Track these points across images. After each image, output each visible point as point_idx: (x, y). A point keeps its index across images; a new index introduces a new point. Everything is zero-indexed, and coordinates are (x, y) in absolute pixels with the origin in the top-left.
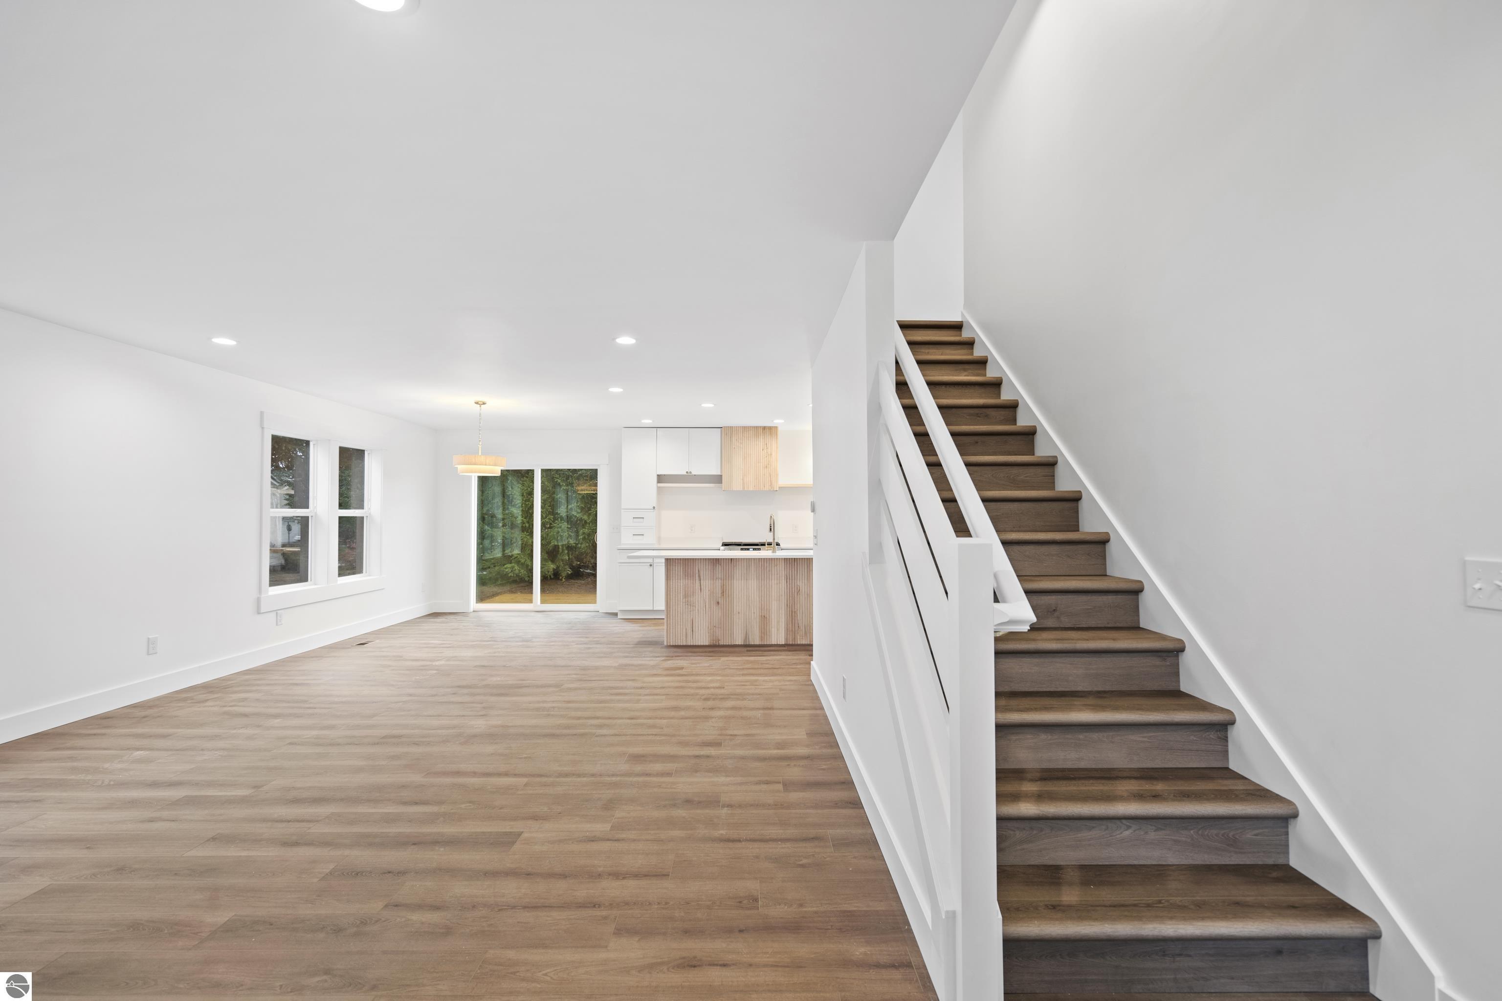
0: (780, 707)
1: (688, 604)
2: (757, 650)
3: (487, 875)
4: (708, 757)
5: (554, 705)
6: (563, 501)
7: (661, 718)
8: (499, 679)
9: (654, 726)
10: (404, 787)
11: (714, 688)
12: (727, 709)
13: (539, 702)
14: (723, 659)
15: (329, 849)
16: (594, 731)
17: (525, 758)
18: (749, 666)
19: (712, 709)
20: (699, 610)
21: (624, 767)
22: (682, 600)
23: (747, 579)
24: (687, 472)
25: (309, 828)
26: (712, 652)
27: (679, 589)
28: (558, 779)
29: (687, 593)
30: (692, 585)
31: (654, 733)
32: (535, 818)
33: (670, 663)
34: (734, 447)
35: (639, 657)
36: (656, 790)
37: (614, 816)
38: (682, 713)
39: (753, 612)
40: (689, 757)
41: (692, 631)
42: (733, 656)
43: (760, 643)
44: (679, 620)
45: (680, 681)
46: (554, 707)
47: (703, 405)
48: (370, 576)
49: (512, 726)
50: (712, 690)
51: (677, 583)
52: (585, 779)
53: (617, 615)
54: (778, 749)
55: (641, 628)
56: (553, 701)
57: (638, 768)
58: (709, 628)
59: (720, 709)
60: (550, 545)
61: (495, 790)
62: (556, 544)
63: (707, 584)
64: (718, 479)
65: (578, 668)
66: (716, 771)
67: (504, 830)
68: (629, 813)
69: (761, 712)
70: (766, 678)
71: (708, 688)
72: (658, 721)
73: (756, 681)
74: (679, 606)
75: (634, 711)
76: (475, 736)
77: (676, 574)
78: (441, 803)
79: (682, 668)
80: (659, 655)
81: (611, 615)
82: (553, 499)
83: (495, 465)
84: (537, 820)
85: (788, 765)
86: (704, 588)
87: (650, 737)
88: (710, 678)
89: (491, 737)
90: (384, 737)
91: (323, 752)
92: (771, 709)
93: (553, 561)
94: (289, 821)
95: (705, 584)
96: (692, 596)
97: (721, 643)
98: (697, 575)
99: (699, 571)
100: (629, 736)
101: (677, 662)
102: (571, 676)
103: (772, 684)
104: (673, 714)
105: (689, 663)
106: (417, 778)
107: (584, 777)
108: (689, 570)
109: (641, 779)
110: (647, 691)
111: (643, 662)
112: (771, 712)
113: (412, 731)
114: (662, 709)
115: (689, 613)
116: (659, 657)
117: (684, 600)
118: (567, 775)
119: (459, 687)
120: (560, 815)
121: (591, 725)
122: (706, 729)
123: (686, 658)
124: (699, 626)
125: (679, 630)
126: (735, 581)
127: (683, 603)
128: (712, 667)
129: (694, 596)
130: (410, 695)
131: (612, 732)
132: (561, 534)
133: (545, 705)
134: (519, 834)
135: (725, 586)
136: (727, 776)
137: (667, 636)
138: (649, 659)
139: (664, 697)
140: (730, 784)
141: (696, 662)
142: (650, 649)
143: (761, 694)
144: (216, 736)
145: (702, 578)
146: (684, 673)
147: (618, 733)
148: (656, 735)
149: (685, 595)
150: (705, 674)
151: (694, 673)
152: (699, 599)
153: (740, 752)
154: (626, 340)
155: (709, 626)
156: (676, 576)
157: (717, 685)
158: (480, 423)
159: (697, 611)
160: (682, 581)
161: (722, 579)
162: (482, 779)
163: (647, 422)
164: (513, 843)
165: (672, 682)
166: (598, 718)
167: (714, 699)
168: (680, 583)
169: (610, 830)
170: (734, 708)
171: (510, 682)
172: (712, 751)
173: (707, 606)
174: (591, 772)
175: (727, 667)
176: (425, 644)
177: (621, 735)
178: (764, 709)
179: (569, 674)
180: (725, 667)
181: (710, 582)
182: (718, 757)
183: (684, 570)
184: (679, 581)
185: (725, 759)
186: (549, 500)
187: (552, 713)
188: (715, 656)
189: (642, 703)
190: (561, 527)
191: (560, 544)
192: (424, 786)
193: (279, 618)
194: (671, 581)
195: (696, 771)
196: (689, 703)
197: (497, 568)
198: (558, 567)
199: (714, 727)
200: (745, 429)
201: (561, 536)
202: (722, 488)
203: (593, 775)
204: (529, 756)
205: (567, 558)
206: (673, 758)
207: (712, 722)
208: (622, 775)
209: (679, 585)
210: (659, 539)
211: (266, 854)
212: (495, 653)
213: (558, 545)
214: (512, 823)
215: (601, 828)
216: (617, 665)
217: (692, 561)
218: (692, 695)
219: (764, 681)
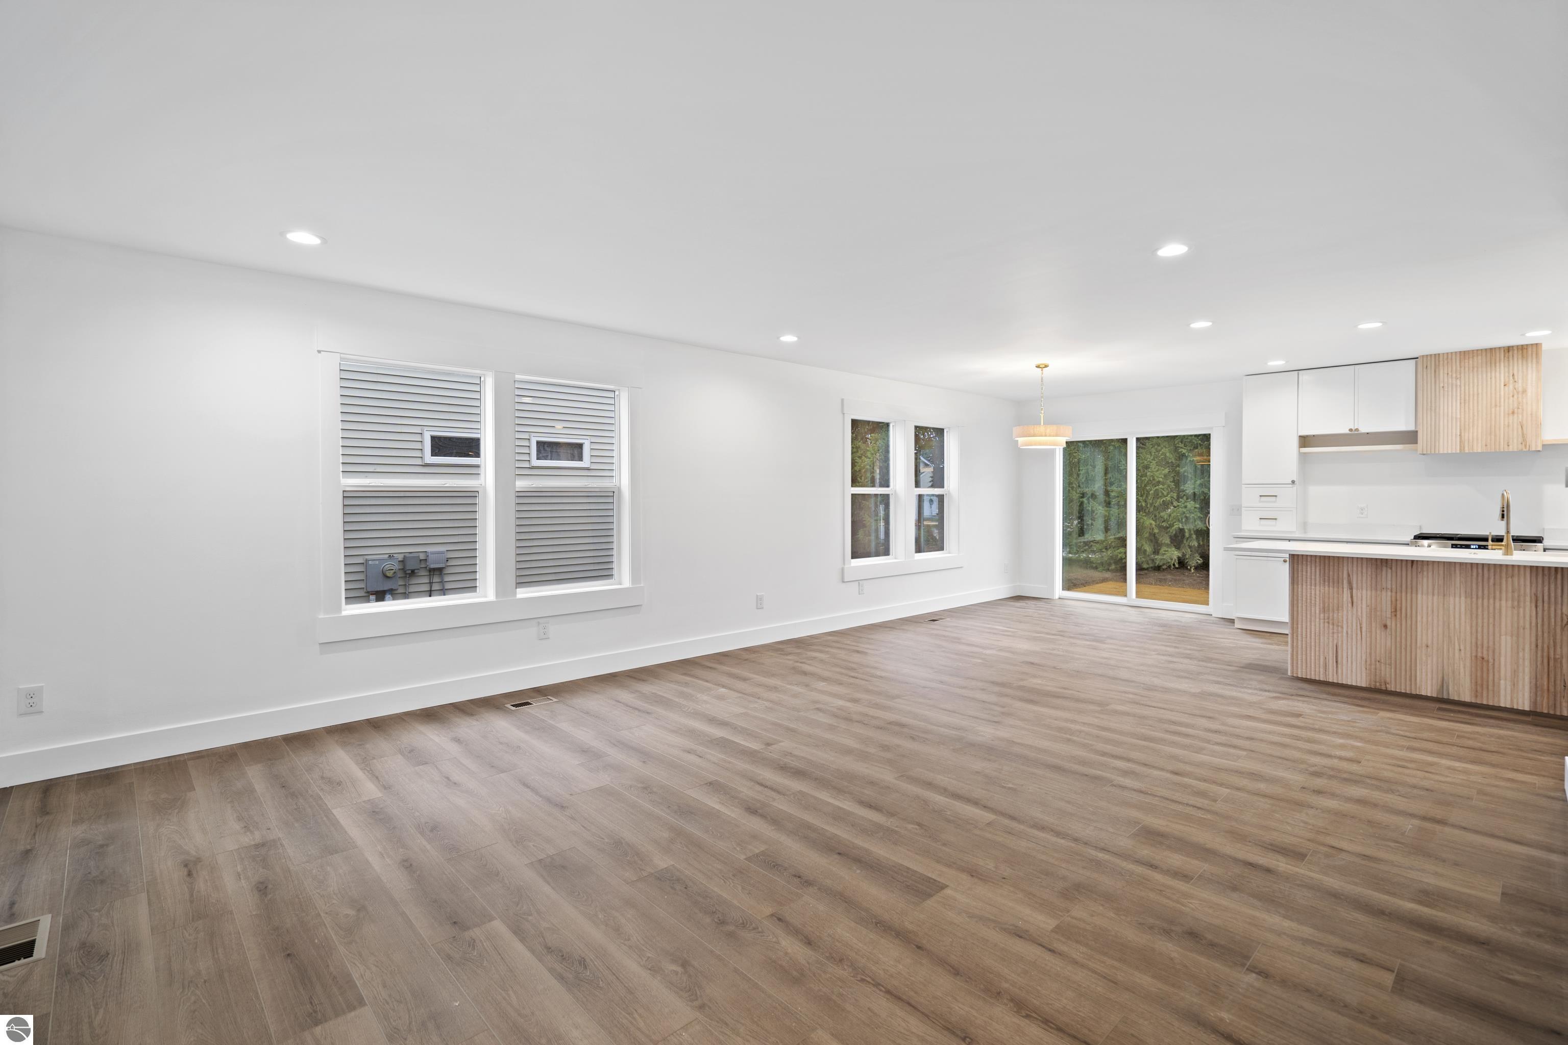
0: (1463, 825)
1: (1328, 623)
2: (1459, 712)
3: (878, 925)
4: (1268, 871)
5: (1083, 728)
6: (1190, 476)
7: (1221, 785)
8: (1040, 682)
9: (1202, 794)
10: (872, 783)
11: (1341, 758)
12: (1349, 799)
13: (1067, 720)
14: (1383, 714)
15: (773, 828)
16: (1113, 777)
17: (1010, 788)
18: (1432, 735)
19: (1319, 792)
20: (1349, 632)
21: (1124, 842)
22: (1317, 615)
23: (1444, 596)
24: (1351, 430)
25: (774, 800)
26: (1369, 699)
27: (1313, 599)
28: (1029, 830)
29: (1326, 605)
30: (1336, 595)
31: (1199, 805)
32: (973, 873)
33: (1283, 704)
34: (1442, 385)
35: (1237, 687)
36: (1152, 895)
37: (1068, 912)
38: (1262, 786)
39: (1457, 647)
40: (1236, 860)
41: (1337, 662)
42: (1406, 714)
43: (1473, 701)
44: (1313, 644)
45: (1284, 735)
46: (1081, 732)
47: (1360, 327)
48: (949, 553)
49: (1019, 744)
50: (1336, 761)
51: (1309, 590)
52: (1062, 841)
53: (1234, 623)
54: (1420, 903)
55: (1262, 646)
56: (1084, 723)
57: (1145, 852)
58: (1368, 663)
59: (1333, 795)
60: (1173, 528)
61: (952, 818)
62: (1181, 527)
63: (1364, 595)
64: (1410, 437)
65: (1142, 685)
66: (1270, 901)
67: (930, 875)
68: (1092, 916)
69: (1416, 822)
70: (1457, 764)
71: (1330, 756)
72: (1214, 788)
73: (1431, 764)
74: (1313, 624)
75: (1186, 763)
76: (972, 745)
77: (1308, 577)
78: (891, 814)
79: (1299, 715)
80: (1271, 688)
81: (1228, 622)
82: (1178, 473)
83: (1057, 435)
84: (972, 876)
85: (1428, 942)
86: (1359, 602)
87: (1189, 810)
88: (1341, 741)
89: (989, 751)
90: (890, 723)
91: (835, 724)
92: (1442, 822)
93: (1178, 548)
94: (766, 787)
95: (1359, 595)
96: (1336, 612)
97: (1391, 688)
98: (1345, 582)
99: (1349, 575)
100: (1157, 798)
101: (1296, 704)
102: (1127, 695)
103: (1465, 778)
104: (1244, 782)
105: (1315, 710)
106: (887, 776)
107: (1063, 838)
108: (1331, 573)
109: (1139, 869)
110: (1222, 739)
111: (1239, 695)
112: (1438, 827)
113: (920, 723)
114: (1232, 771)
115: (1331, 635)
116: (1269, 691)
117: (1322, 615)
118: (1043, 828)
119: (993, 683)
120: (1003, 880)
121: (1114, 768)
122: (1288, 823)
123: (1314, 701)
124: (1349, 657)
125: (1313, 658)
126: (1419, 596)
127: (1320, 619)
128: (1354, 724)
129: (1340, 611)
130: (942, 682)
131: (1136, 784)
132: (1187, 515)
133: (1072, 726)
134: (943, 887)
135: (1398, 602)
136: (1285, 917)
137: (1293, 663)
138: (1250, 691)
139: (1244, 753)
140: (1285, 934)
141: (1329, 710)
142: (1261, 677)
143: (1432, 791)
144: (775, 688)
145: (1354, 586)
146: (1299, 724)
147: (1144, 789)
148: (1199, 808)
149: (1324, 608)
150: (1335, 733)
151: (1317, 727)
152: (1350, 616)
153: (1333, 882)
154: (1173, 250)
155: (1368, 660)
156: (1309, 580)
157: (1349, 754)
158: (1042, 389)
159: (1345, 634)
160: (1318, 588)
161: (1394, 590)
162: (947, 800)
163: (1277, 363)
164: (930, 896)
165: (1270, 733)
166: (1129, 760)
167: (1331, 777)
168: (1314, 591)
169: (1052, 931)
170: (1360, 801)
171: (1049, 688)
172: (1281, 864)
173: (1364, 629)
174: (1076, 835)
175: (1383, 728)
176: (989, 628)
177: (1147, 793)
178: (1424, 818)
179: (1125, 692)
180: (1379, 728)
181: (1369, 593)
182: (1288, 878)
183: (1322, 572)
184: (1313, 587)
185: (1298, 885)
186: (1173, 475)
187: (1075, 738)
188: (1369, 707)
189: (1205, 755)
190: (1186, 507)
191: (1185, 527)
192: (889, 788)
193: (861, 588)
194: (1300, 586)
195: (1235, 889)
196: (1281, 773)
197: (1109, 552)
198: (1184, 555)
199: (1306, 823)
200: (1465, 355)
201: (1186, 517)
202: (1417, 450)
203: (1076, 840)
204: (1015, 787)
205: (1196, 544)
206: (1206, 853)
207: (1307, 814)
208: (1116, 854)
209: (1313, 593)
210: (1305, 526)
211: (729, 814)
212: (1054, 649)
213: (1183, 529)
214: (944, 869)
215: (1043, 922)
216: (1198, 691)
217: (1336, 560)
218: (1294, 761)
219: (1449, 768)
